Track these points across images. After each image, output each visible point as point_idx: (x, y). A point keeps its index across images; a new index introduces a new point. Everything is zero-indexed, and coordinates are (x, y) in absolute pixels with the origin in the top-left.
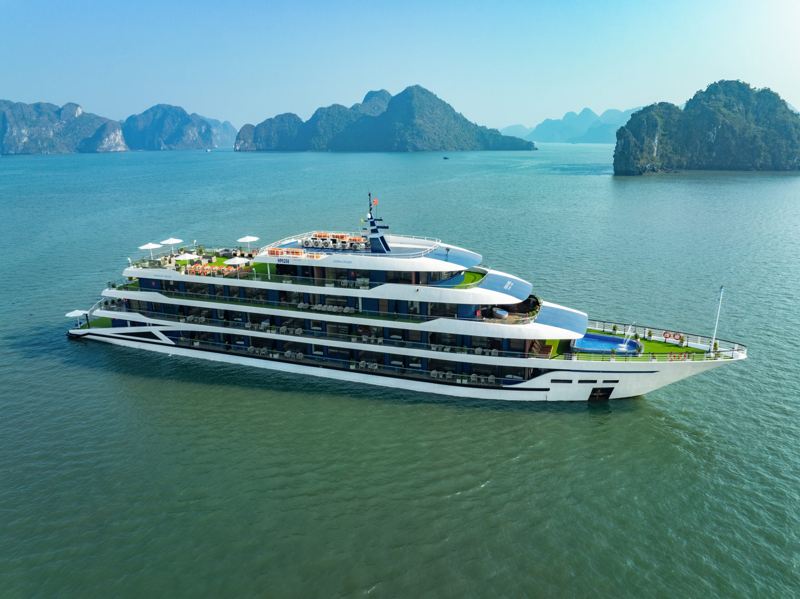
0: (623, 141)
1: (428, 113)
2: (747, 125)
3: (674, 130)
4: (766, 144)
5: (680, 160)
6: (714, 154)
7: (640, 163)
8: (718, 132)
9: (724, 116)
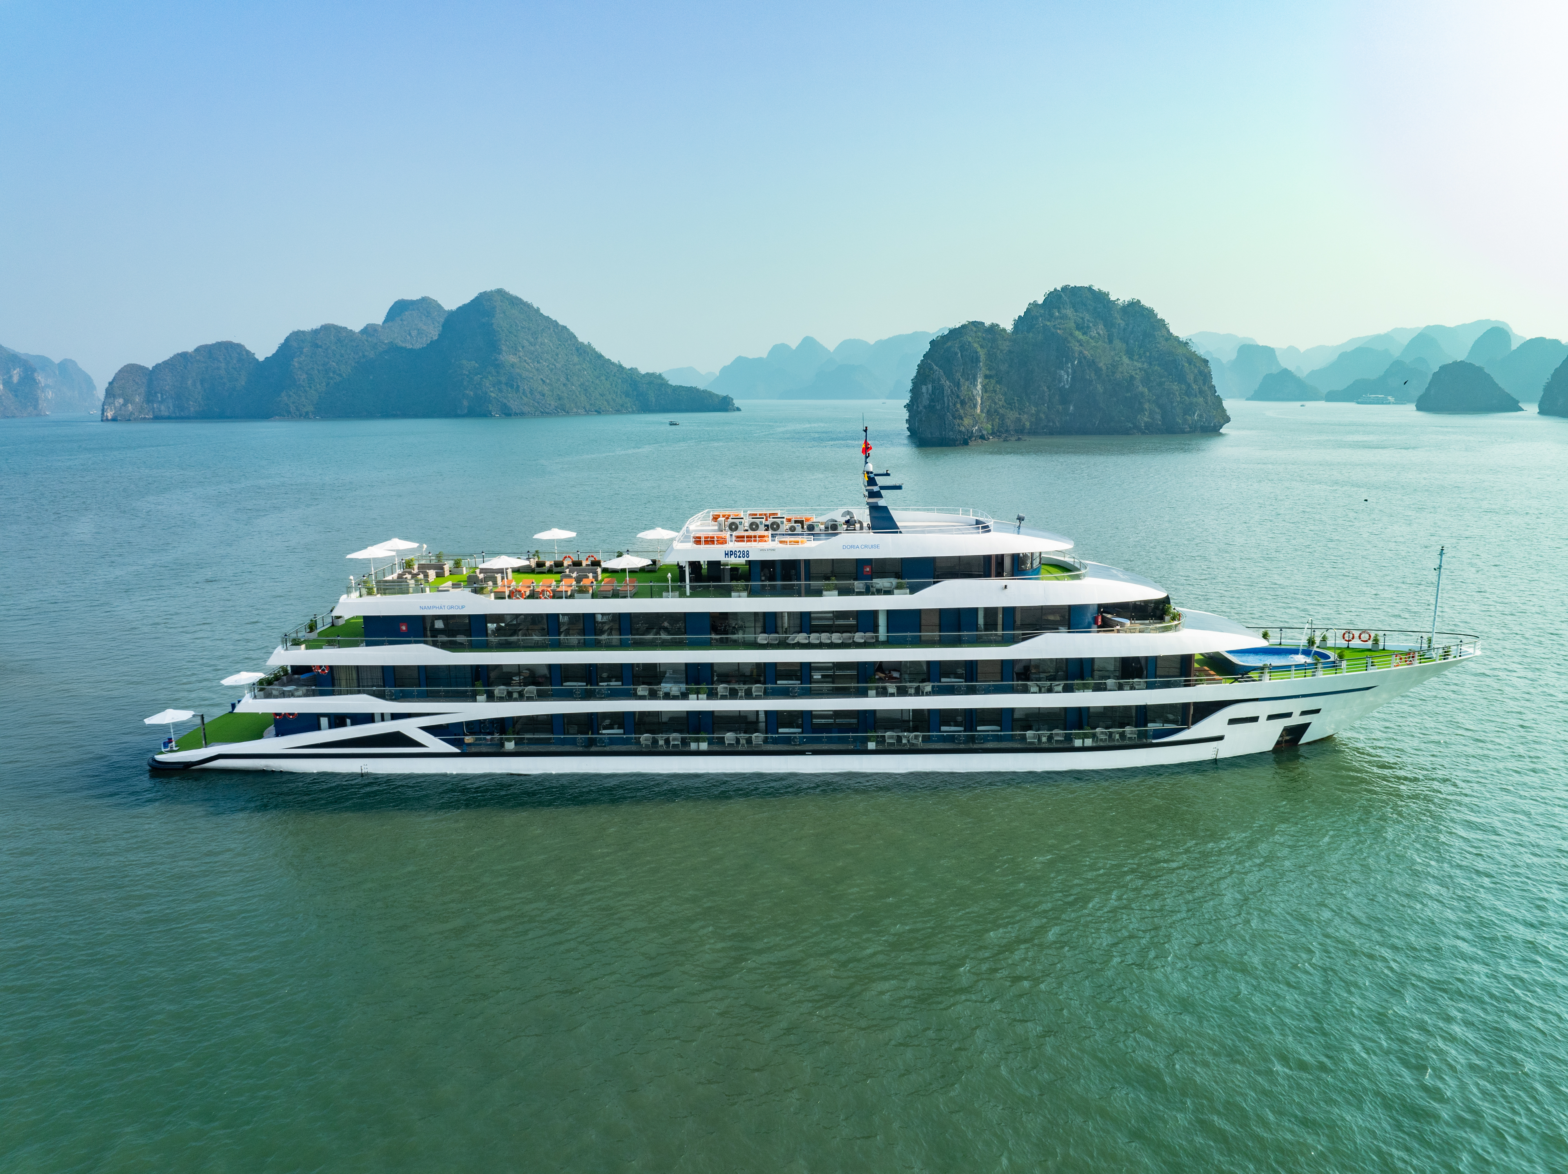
0: (930, 386)
2: (1117, 358)
6: (1071, 408)
8: (1074, 372)
9: (1081, 345)
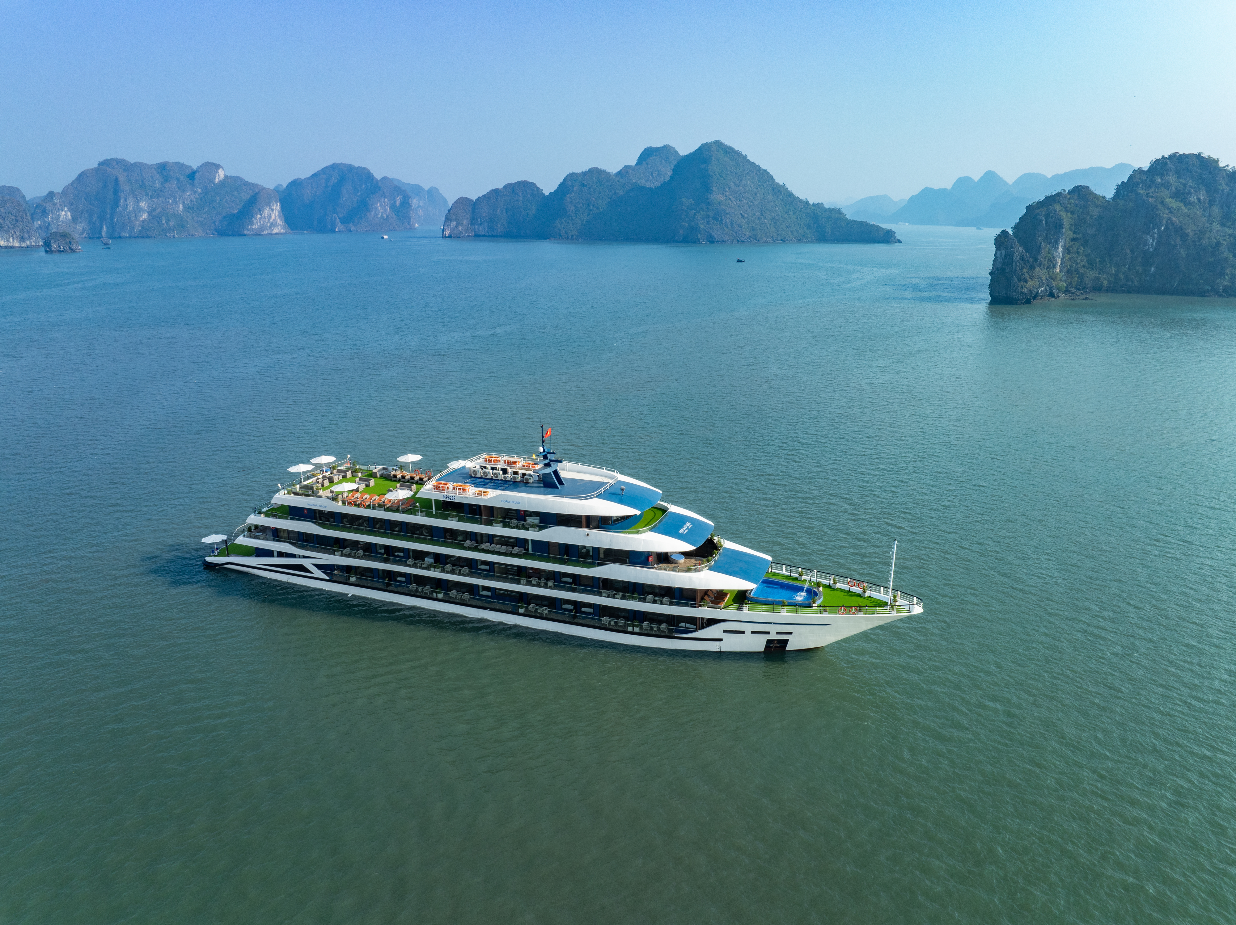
0: (1003, 252)
1: (732, 185)
2: (1207, 225)
3: (1091, 232)
5: (1098, 279)
6: (1153, 269)
7: (1028, 286)
8: (1160, 236)
9: (1171, 212)
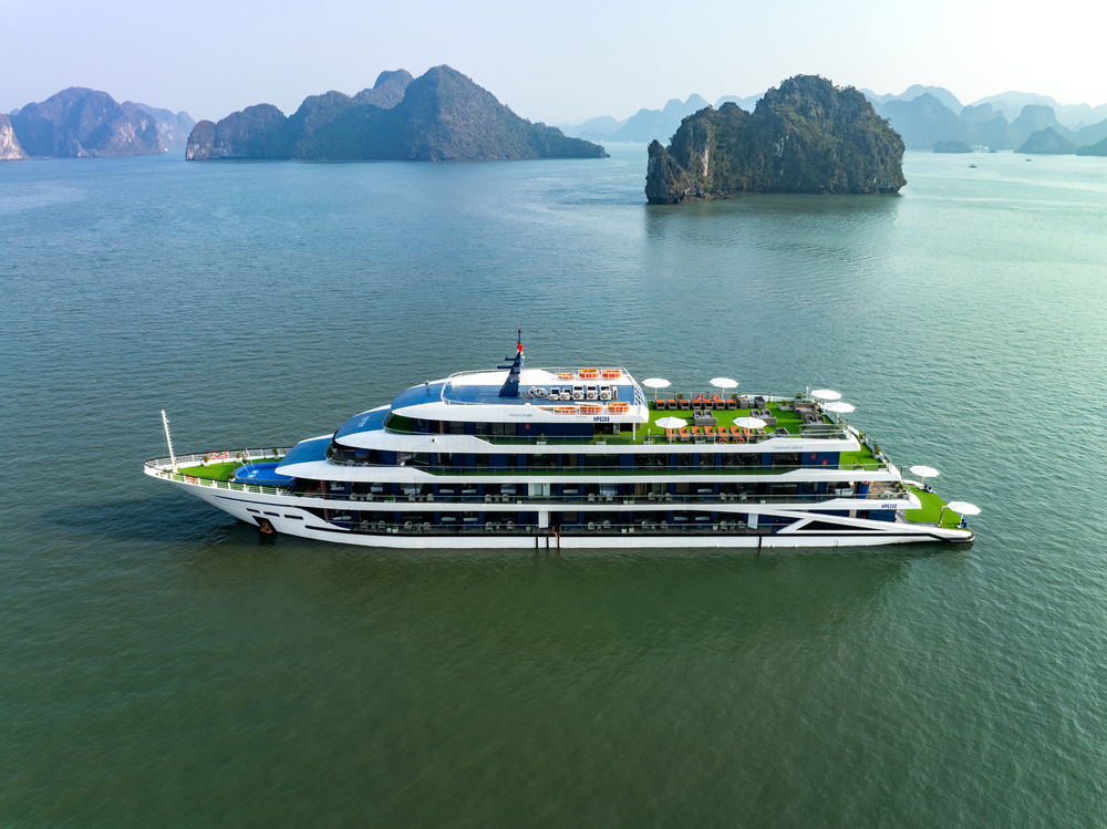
0: (654, 159)
1: (459, 106)
2: (821, 134)
3: (733, 141)
4: (841, 160)
6: (782, 172)
7: (675, 187)
8: (786, 144)
9: (793, 124)
